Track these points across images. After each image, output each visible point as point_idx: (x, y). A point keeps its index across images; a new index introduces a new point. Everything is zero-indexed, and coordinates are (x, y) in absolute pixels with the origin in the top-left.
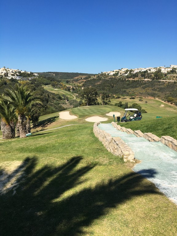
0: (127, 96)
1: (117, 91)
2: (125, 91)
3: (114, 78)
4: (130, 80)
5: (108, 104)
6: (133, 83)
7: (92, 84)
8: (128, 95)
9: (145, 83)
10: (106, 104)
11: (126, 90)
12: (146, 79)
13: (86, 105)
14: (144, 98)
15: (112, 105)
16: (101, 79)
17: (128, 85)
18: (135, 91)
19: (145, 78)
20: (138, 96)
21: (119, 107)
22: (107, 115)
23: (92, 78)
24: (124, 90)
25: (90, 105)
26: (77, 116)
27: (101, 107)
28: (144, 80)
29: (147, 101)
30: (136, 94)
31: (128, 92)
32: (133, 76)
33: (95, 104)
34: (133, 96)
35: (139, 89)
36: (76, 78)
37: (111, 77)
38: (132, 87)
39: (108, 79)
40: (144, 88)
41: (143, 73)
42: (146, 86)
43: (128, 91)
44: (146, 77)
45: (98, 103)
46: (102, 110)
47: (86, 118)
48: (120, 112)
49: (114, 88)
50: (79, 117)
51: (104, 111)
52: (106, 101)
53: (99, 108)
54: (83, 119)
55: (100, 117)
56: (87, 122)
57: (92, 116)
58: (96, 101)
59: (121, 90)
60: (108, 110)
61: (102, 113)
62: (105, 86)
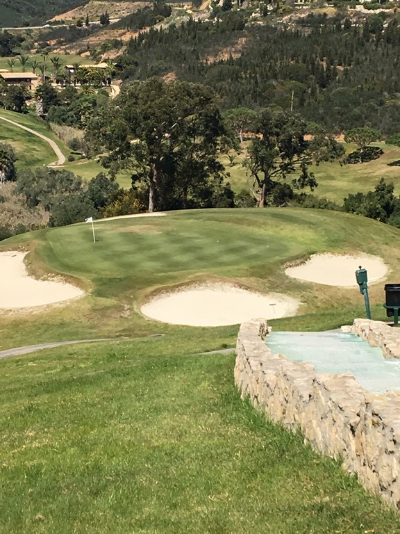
1: (357, 110)
5: (300, 200)
7: (180, 57)
10: (283, 196)
13: (144, 210)
15: (323, 206)
16: (241, 27)
21: (377, 223)
22: (296, 273)
25: (167, 203)
26: (79, 283)
27: (251, 223)
33: (208, 199)
36: (68, 16)
39: (292, 28)
45: (229, 193)
46: (259, 241)
47: (147, 298)
48: (383, 256)
49: (336, 89)
50: (99, 294)
51: (270, 250)
52: (282, 181)
53: (236, 226)
54: (127, 307)
55: (247, 288)
56: (155, 326)
57: (187, 284)
58: (211, 178)
59: (381, 103)
60: (301, 243)
61: (254, 263)
62: (275, 77)
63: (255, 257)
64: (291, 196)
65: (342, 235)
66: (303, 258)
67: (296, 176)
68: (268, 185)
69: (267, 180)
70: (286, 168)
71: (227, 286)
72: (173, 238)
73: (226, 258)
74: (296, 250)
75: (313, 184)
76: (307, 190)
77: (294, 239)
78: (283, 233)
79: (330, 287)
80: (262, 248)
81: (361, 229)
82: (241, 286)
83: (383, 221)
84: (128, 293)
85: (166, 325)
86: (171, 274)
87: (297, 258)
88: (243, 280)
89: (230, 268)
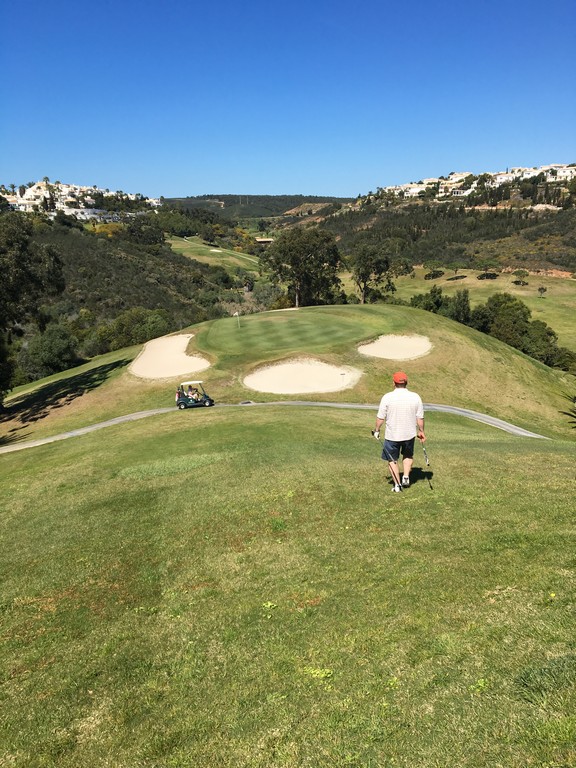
0: (469, 267)
1: (431, 252)
2: (461, 251)
3: (423, 207)
4: (478, 212)
5: (383, 299)
6: (492, 220)
7: (343, 228)
8: (471, 264)
9: (536, 222)
10: (374, 297)
11: (465, 246)
12: (539, 207)
13: (293, 306)
14: (531, 273)
16: (375, 212)
17: (473, 228)
18: (497, 251)
19: (535, 203)
20: (509, 269)
21: (430, 314)
23: (344, 211)
24: (455, 246)
26: (209, 358)
28: (531, 210)
29: (545, 286)
30: (503, 258)
31: (472, 252)
32: (491, 196)
34: (492, 266)
35: (513, 243)
36: (293, 212)
37: (413, 203)
38: (488, 236)
39: (400, 211)
40: (531, 238)
41: (529, 185)
42: (540, 229)
43: (470, 249)
44: (541, 198)
45: (344, 296)
47: (251, 371)
48: (429, 336)
49: (420, 241)
50: (219, 367)
51: (353, 333)
52: (375, 288)
53: (336, 317)
54: (235, 377)
55: (326, 362)
56: (249, 393)
57: (284, 359)
58: (334, 287)
59: (444, 248)
60: (375, 328)
61: (336, 343)
62: (390, 236)
63: (339, 338)
64: (381, 297)
65: (404, 321)
66: (373, 338)
67: (384, 285)
68: (367, 291)
69: (366, 288)
70: (378, 280)
71: (313, 361)
72: (292, 325)
73: (319, 339)
74: (370, 332)
75: (394, 289)
76: (390, 293)
77: (370, 325)
78: (364, 321)
79: (388, 360)
80: (348, 331)
81: (417, 317)
82: (322, 360)
83: (434, 312)
84: (238, 367)
85: (257, 392)
86: (275, 351)
87: (368, 338)
88: (325, 356)
89: (318, 347)
